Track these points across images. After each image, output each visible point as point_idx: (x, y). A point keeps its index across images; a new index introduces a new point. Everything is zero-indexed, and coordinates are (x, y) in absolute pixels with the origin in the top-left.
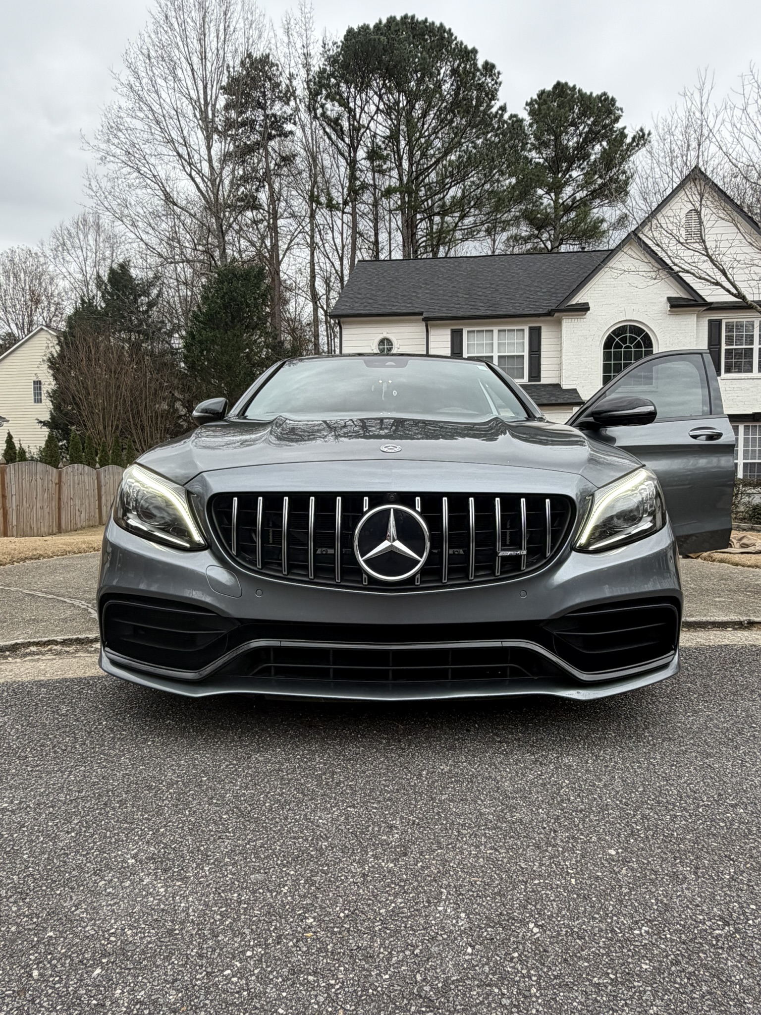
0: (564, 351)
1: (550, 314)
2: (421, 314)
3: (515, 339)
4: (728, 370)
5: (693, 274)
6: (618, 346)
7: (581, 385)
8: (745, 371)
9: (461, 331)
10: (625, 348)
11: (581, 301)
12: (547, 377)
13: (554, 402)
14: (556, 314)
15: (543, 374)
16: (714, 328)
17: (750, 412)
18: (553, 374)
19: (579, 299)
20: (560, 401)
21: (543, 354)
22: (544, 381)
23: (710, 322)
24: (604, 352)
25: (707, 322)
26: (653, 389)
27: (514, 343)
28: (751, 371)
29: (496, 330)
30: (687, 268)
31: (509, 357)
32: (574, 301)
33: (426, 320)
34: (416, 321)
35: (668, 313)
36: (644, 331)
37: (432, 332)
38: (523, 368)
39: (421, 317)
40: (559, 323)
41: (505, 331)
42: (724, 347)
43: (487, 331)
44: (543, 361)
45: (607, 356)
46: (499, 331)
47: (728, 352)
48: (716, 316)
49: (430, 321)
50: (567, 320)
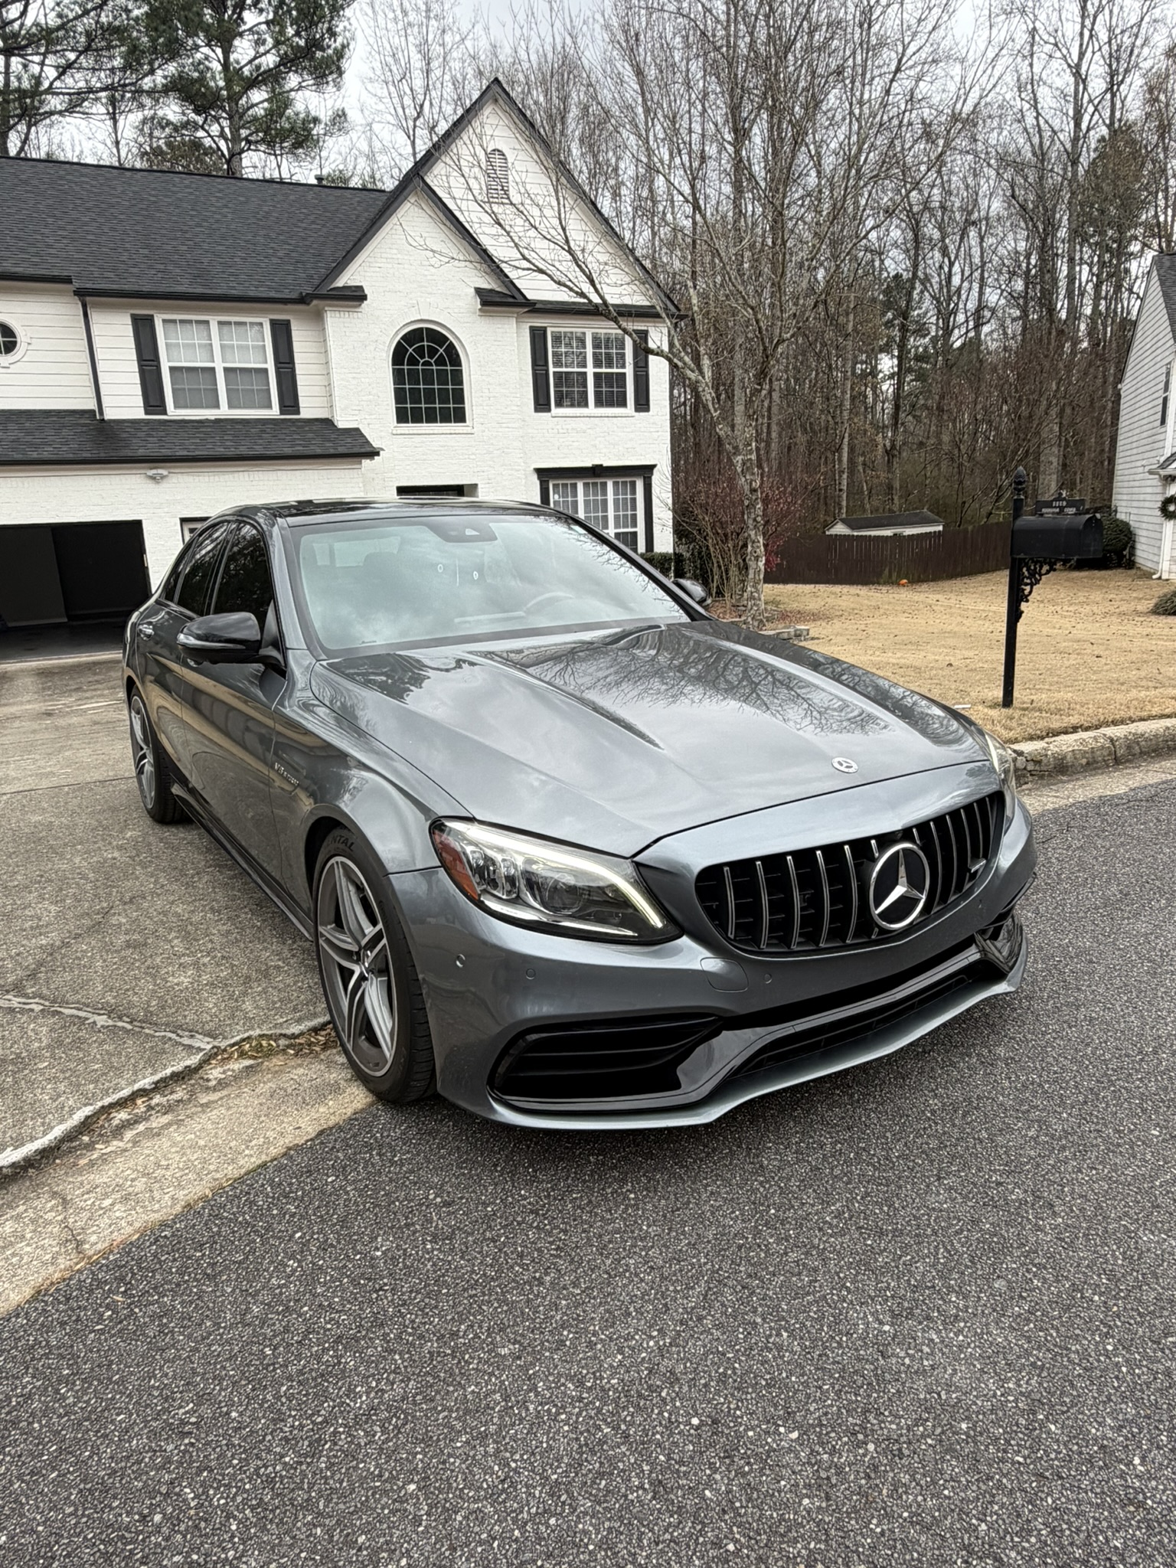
0: (333, 364)
1: (303, 300)
2: (68, 280)
3: (250, 339)
4: (559, 404)
5: (549, 276)
6: (413, 361)
7: (366, 422)
8: (579, 405)
9: (150, 320)
10: (423, 364)
11: (351, 283)
12: (310, 408)
13: (332, 451)
14: (315, 302)
15: (302, 402)
16: (538, 338)
17: (589, 464)
18: (318, 402)
19: (347, 279)
20: (341, 450)
21: (299, 369)
22: (306, 413)
23: (533, 330)
24: (394, 370)
25: (528, 331)
26: (469, 430)
27: (247, 347)
28: (586, 405)
29: (214, 320)
30: (541, 266)
31: (242, 370)
32: (341, 282)
33: (81, 294)
34: (60, 293)
35: (478, 313)
36: (448, 339)
37: (96, 318)
38: (268, 390)
39: (71, 287)
40: (318, 317)
41: (229, 323)
42: (552, 369)
43: (198, 322)
44: (301, 381)
45: (398, 377)
46: (220, 323)
47: (558, 376)
48: (539, 322)
49: (90, 297)
50: (333, 314)
